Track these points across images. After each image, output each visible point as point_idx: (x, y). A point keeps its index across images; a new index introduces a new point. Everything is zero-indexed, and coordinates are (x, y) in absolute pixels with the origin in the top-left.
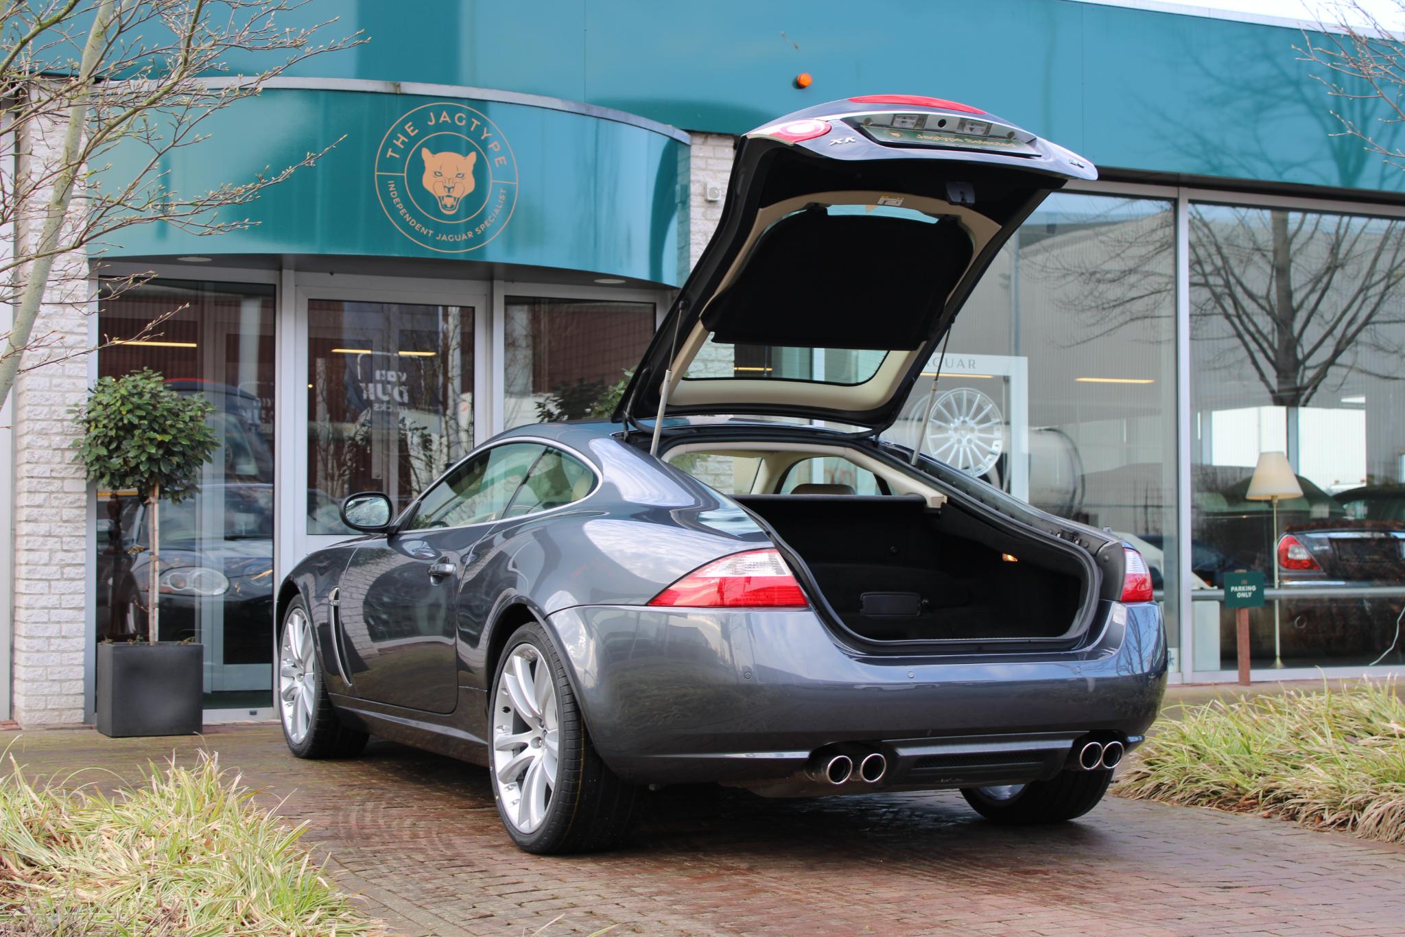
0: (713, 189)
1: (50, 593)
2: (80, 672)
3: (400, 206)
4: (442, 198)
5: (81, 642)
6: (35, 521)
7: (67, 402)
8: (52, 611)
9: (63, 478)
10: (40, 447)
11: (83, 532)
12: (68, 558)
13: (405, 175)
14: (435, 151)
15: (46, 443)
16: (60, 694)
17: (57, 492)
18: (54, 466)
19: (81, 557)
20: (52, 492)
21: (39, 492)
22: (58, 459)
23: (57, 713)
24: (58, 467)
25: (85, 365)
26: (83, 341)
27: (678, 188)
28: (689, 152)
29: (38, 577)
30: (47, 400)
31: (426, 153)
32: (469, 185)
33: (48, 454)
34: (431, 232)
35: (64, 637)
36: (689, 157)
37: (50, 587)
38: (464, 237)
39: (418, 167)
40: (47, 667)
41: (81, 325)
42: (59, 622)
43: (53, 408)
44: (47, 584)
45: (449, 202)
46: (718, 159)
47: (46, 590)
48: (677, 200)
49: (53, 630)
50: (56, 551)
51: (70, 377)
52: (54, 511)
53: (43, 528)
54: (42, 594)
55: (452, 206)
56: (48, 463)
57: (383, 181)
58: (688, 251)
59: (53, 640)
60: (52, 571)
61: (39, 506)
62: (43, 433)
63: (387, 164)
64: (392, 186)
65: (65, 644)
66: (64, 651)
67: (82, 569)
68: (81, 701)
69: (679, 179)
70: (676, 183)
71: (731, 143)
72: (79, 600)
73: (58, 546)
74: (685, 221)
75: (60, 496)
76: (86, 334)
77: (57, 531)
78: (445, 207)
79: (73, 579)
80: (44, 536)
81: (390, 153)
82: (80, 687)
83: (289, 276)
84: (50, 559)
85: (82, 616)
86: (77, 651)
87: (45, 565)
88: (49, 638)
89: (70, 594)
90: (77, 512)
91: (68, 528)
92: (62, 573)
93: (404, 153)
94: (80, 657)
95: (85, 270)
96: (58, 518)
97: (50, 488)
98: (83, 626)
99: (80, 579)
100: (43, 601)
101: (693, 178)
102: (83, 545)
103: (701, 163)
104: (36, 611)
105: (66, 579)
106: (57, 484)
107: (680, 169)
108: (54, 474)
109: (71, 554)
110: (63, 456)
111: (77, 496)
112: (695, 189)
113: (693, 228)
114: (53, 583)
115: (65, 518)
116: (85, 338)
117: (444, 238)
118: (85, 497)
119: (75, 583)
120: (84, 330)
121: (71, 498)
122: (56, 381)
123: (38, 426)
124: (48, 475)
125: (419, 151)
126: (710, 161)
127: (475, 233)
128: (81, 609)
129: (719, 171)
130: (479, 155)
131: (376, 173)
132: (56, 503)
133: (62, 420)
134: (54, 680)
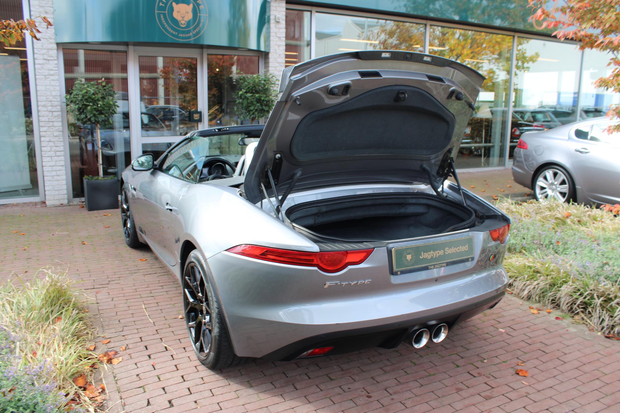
0: (278, 18)
1: (52, 161)
2: (65, 187)
3: (165, 24)
4: (180, 21)
5: (64, 177)
6: (44, 137)
7: (53, 95)
8: (54, 167)
9: (53, 122)
10: (44, 111)
11: (62, 140)
12: (57, 149)
13: (166, 12)
14: (177, 3)
15: (46, 109)
16: (59, 195)
17: (52, 126)
18: (49, 117)
19: (62, 148)
20: (49, 127)
21: (45, 126)
22: (51, 115)
23: (58, 201)
24: (50, 118)
25: (58, 82)
26: (56, 73)
27: (266, 17)
28: (270, 4)
29: (47, 155)
30: (45, 94)
31: (174, 4)
32: (190, 16)
33: (47, 113)
34: (177, 33)
35: (58, 176)
36: (270, 7)
37: (52, 159)
38: (189, 35)
39: (172, 9)
40: (53, 186)
41: (55, 67)
42: (56, 171)
43: (48, 97)
44: (50, 158)
45: (183, 22)
46: (280, 7)
47: (50, 160)
48: (266, 21)
49: (54, 173)
50: (53, 147)
51: (52, 86)
52: (51, 133)
53: (47, 139)
54: (49, 161)
55: (184, 24)
56: (47, 116)
57: (159, 14)
58: (270, 39)
59: (54, 177)
60: (52, 153)
61: (45, 131)
62: (44, 106)
63: (160, 8)
64: (162, 17)
65: (58, 178)
66: (58, 180)
67: (63, 153)
68: (66, 197)
69: (267, 14)
70: (266, 15)
71: (285, 2)
72: (63, 163)
73: (53, 145)
74: (269, 28)
75: (53, 128)
76: (57, 70)
77: (52, 140)
78: (182, 24)
79: (59, 156)
80: (48, 142)
81: (161, 4)
82: (65, 192)
83: (131, 48)
84: (51, 149)
85: (64, 168)
86: (63, 180)
87: (49, 151)
88: (53, 176)
89: (59, 161)
90: (59, 133)
91: (57, 139)
92: (56, 154)
93: (166, 4)
94: (64, 182)
95: (55, 46)
96: (52, 135)
97: (50, 125)
98: (64, 172)
99: (62, 156)
100: (50, 164)
101: (271, 13)
102: (62, 144)
103: (274, 8)
104: (47, 167)
105: (57, 156)
106: (51, 124)
107: (267, 10)
108: (50, 120)
109: (58, 148)
110: (53, 114)
111: (58, 128)
112: (272, 17)
113: (271, 31)
114: (53, 158)
115: (55, 135)
116: (57, 72)
117: (181, 35)
118: (61, 128)
119: (60, 157)
120: (57, 69)
121: (57, 128)
122: (48, 87)
123: (42, 103)
124: (47, 120)
125: (171, 4)
126: (277, 8)
127: (193, 33)
128: (62, 166)
129: (281, 11)
130: (194, 6)
131: (156, 12)
132: (51, 130)
133: (51, 101)
134: (56, 190)
